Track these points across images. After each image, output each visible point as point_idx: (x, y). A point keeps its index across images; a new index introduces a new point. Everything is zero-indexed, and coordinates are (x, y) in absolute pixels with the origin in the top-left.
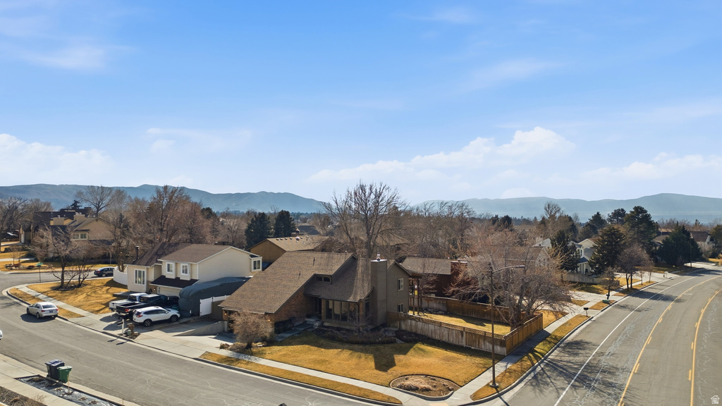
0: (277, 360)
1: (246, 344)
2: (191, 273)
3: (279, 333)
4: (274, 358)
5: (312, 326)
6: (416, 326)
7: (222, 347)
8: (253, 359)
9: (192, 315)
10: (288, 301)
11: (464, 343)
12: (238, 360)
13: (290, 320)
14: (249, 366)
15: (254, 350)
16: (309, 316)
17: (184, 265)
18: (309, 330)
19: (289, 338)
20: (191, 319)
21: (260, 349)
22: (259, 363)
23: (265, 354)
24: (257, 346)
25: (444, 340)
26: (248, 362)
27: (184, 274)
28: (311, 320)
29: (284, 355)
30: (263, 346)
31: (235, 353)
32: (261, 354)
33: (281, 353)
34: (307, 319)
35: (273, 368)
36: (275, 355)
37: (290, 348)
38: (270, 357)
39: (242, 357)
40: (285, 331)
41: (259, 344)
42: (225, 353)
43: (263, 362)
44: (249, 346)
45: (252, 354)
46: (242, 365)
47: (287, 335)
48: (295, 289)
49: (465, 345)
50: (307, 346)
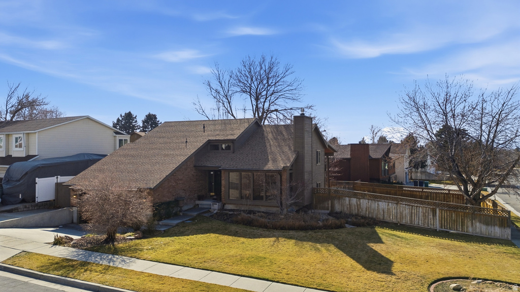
0: (167, 260)
1: (105, 236)
2: (28, 147)
3: (160, 220)
4: (160, 257)
5: (208, 210)
6: (359, 206)
7: (58, 242)
8: (118, 261)
9: (23, 201)
10: (173, 173)
11: (438, 226)
12: (84, 264)
13: (177, 202)
14: (107, 277)
15: (121, 245)
16: (200, 198)
17: (18, 136)
18: (206, 215)
19: (177, 225)
20: (20, 206)
21: (132, 243)
22: (131, 268)
23: (141, 250)
24: (124, 239)
25: (404, 222)
26: (107, 268)
27: (18, 149)
28: (205, 203)
29: (179, 251)
30: (137, 238)
31: (81, 252)
32: (133, 253)
33: (170, 248)
34: (198, 202)
35: (161, 278)
36: (160, 251)
37: (184, 239)
38: (153, 255)
39: (95, 258)
40: (168, 216)
41: (129, 235)
42: (62, 252)
43: (138, 265)
44: (111, 239)
45: (116, 252)
46: (93, 274)
47: (175, 222)
48: (183, 159)
49: (438, 228)
50: (213, 235)
